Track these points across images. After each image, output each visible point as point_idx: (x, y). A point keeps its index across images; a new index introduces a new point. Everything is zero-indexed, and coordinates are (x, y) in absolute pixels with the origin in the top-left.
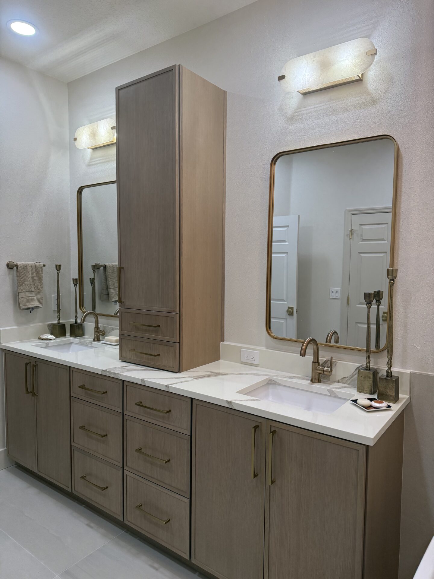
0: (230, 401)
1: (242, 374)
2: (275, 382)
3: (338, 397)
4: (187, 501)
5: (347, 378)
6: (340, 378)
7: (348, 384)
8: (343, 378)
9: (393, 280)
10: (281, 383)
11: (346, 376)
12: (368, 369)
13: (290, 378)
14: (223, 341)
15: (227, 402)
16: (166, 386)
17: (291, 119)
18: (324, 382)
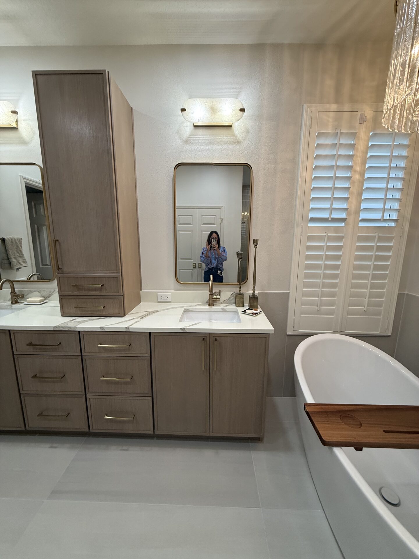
0: (183, 328)
1: (168, 309)
2: (189, 310)
3: (227, 312)
4: (150, 398)
5: (226, 301)
6: (222, 301)
7: (227, 303)
8: (224, 301)
9: (256, 245)
10: (192, 310)
11: (226, 299)
12: (240, 294)
13: (196, 306)
14: (142, 290)
15: (181, 329)
16: (126, 328)
17: (186, 142)
18: (216, 305)
